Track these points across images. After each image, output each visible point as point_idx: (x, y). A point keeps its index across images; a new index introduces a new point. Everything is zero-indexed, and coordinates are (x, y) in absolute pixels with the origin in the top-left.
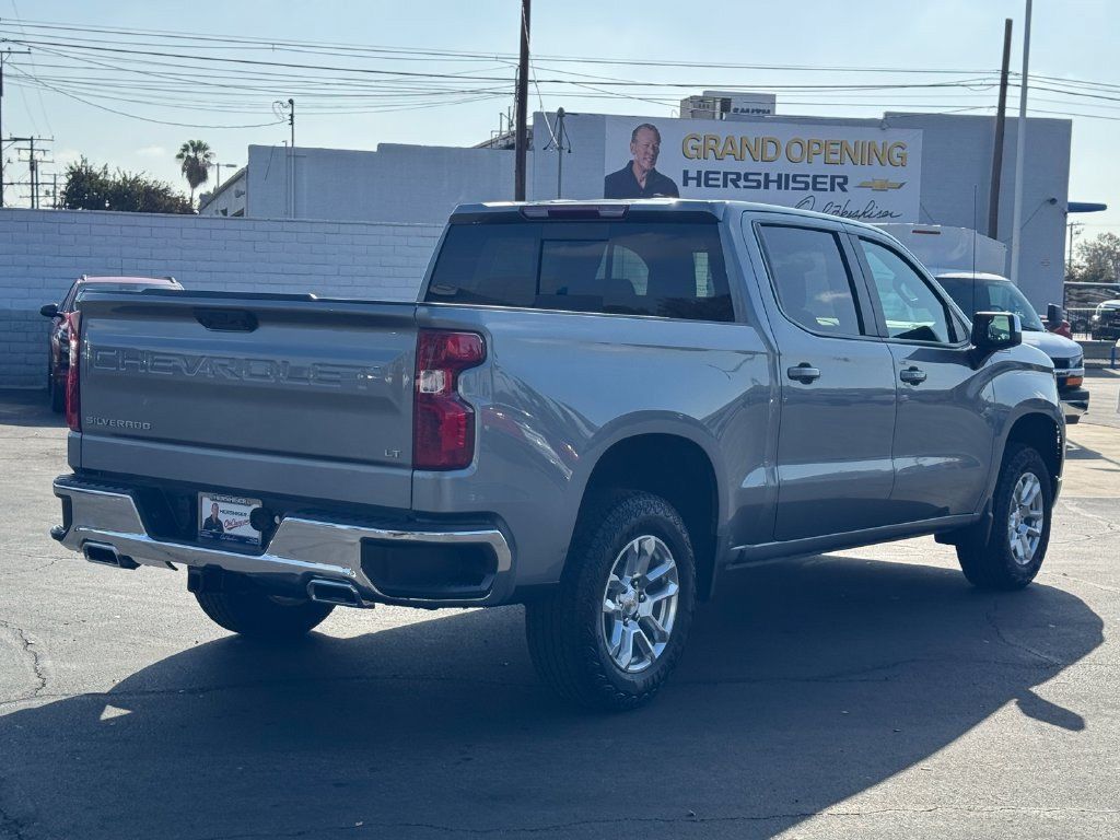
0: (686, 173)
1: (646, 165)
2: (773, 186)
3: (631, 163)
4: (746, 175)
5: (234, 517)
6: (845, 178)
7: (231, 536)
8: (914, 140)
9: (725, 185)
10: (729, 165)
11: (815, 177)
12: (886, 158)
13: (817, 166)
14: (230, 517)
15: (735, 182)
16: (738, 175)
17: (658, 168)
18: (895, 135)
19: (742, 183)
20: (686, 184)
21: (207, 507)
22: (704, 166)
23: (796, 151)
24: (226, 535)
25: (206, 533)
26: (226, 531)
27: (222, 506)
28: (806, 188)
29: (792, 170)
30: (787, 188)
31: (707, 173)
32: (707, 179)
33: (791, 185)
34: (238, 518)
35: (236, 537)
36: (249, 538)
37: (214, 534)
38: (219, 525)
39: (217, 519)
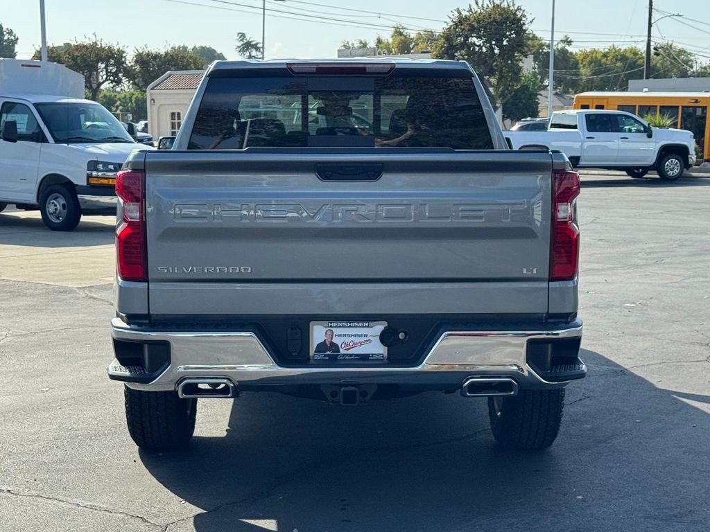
5: (353, 338)
7: (351, 355)
14: (347, 340)
21: (318, 334)
24: (344, 355)
25: (320, 356)
26: (342, 351)
27: (336, 331)
34: (357, 340)
35: (356, 355)
36: (373, 355)
37: (328, 355)
38: (335, 347)
39: (332, 343)
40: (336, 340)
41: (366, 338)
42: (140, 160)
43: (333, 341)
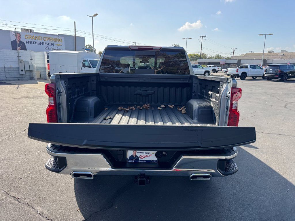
0: (26, 41)
1: (19, 39)
2: (42, 44)
3: (16, 39)
4: (37, 42)
5: (144, 154)
6: (53, 44)
8: (63, 38)
9: (33, 44)
10: (34, 40)
11: (48, 43)
12: (59, 41)
13: (48, 42)
15: (35, 43)
16: (36, 42)
17: (21, 40)
18: (60, 38)
19: (36, 43)
20: (26, 43)
21: (130, 153)
22: (30, 40)
23: (45, 39)
24: (140, 160)
25: (131, 161)
26: (140, 159)
28: (47, 45)
29: (45, 42)
30: (44, 45)
31: (30, 42)
32: (30, 43)
33: (45, 44)
34: (146, 155)
35: (146, 161)
36: (152, 161)
37: (134, 160)
38: (137, 157)
39: (136, 156)
40: (137, 155)
41: (149, 154)
42: (53, 78)
43: (136, 155)
